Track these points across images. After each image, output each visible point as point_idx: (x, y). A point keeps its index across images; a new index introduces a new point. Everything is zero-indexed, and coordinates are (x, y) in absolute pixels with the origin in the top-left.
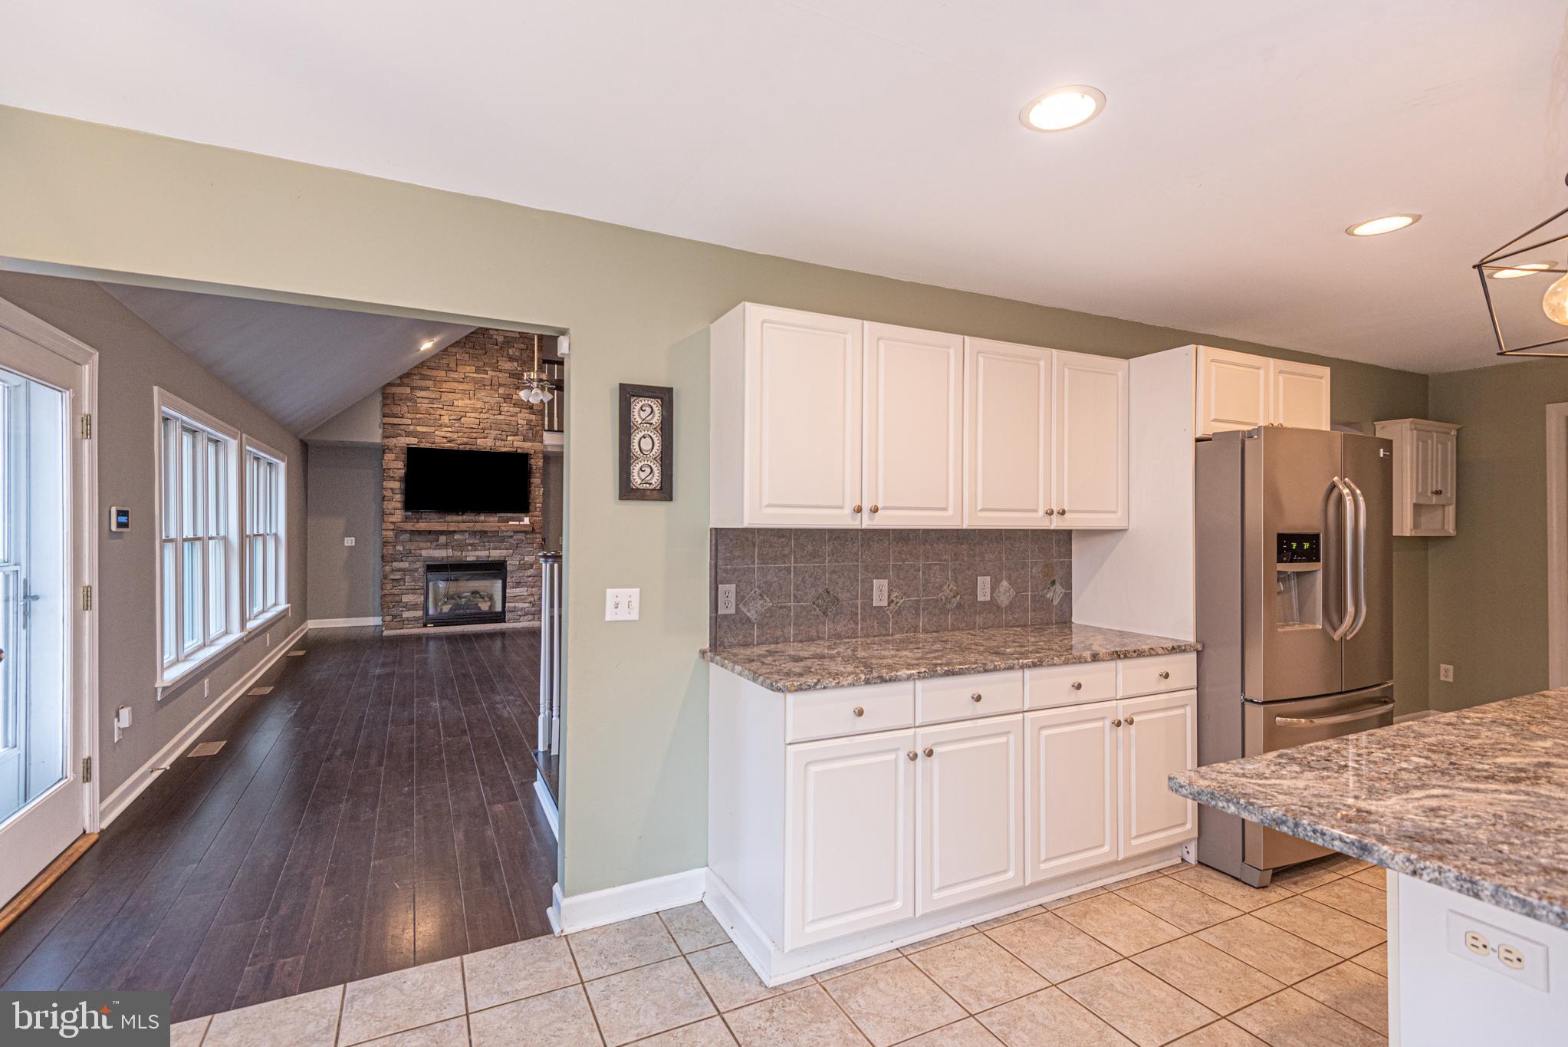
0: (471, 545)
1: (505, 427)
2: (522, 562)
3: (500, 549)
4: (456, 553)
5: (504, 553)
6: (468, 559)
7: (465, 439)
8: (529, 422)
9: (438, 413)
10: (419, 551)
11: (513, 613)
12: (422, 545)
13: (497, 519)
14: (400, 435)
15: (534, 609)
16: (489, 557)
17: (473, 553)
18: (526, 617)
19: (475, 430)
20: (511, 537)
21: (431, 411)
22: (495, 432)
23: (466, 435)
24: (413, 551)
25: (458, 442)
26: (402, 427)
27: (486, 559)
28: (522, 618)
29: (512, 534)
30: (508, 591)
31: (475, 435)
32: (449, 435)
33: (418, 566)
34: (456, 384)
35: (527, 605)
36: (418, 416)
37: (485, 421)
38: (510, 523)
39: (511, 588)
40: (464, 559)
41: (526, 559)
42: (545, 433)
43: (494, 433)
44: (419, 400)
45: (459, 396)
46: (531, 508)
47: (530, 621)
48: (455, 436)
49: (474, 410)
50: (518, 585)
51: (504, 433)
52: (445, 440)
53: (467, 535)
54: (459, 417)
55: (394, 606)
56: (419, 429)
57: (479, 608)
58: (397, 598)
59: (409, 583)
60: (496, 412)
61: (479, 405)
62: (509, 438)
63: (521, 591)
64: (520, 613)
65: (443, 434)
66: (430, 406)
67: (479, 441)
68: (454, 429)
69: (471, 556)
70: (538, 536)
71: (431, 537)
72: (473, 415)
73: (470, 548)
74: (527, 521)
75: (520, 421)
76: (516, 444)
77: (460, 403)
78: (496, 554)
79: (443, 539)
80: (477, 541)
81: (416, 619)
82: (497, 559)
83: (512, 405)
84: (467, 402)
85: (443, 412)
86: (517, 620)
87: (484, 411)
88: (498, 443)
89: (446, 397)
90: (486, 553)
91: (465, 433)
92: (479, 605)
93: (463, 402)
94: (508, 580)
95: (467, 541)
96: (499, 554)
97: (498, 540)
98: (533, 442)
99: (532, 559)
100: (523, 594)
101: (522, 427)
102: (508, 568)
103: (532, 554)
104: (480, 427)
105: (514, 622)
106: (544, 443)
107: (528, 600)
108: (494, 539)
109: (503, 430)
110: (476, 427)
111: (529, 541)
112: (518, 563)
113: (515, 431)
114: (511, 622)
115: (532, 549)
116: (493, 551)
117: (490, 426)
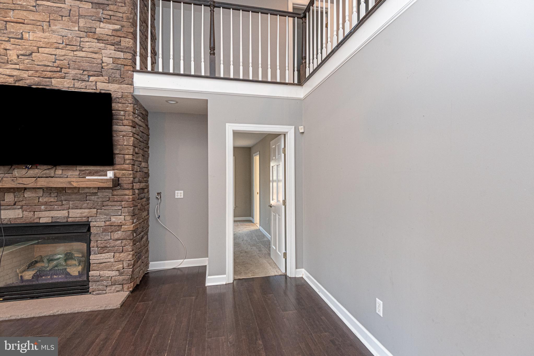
0: (46, 204)
2: (108, 223)
4: (26, 213)
5: (86, 212)
6: (42, 221)
7: (36, 79)
8: (115, 59)
11: (98, 283)
13: (77, 173)
15: (121, 278)
16: (68, 217)
17: (47, 214)
18: (114, 287)
19: (49, 69)
22: (77, 71)
23: (38, 74)
27: (65, 221)
28: (108, 288)
30: (92, 257)
31: (49, 74)
32: (16, 71)
35: (114, 273)
37: (62, 58)
38: (87, 178)
39: (95, 254)
40: (36, 221)
41: (113, 219)
42: (136, 75)
43: (73, 72)
45: (27, 27)
46: (118, 159)
47: (118, 291)
48: (25, 73)
49: (49, 45)
50: (103, 249)
51: (85, 73)
53: (40, 193)
57: (68, 274)
60: (75, 48)
61: (54, 38)
62: (92, 79)
63: (107, 257)
64: (105, 283)
65: (9, 72)
67: (54, 81)
68: (22, 66)
70: (127, 192)
72: (47, 50)
73: (43, 207)
74: (110, 174)
75: (105, 59)
76: (100, 85)
77: (32, 36)
78: (76, 215)
79: (10, 198)
80: (52, 199)
82: (77, 220)
83: (95, 40)
84: (40, 34)
85: (9, 46)
86: (101, 292)
87: (61, 46)
88: (78, 84)
90: (65, 213)
91: (37, 71)
92: (68, 270)
93: (35, 35)
94: (92, 244)
95: (41, 200)
96: (81, 213)
97: (78, 197)
98: (121, 83)
99: (120, 219)
100: (109, 260)
101: (107, 65)
102: (93, 230)
103: (120, 213)
104: (56, 64)
105: (98, 294)
106: (134, 85)
107: (115, 268)
108: (74, 196)
109: (85, 69)
110: (51, 65)
111: (116, 198)
112: (103, 224)
113: (99, 70)
114: (94, 293)
115: (120, 208)
116: (73, 210)
117: (69, 64)
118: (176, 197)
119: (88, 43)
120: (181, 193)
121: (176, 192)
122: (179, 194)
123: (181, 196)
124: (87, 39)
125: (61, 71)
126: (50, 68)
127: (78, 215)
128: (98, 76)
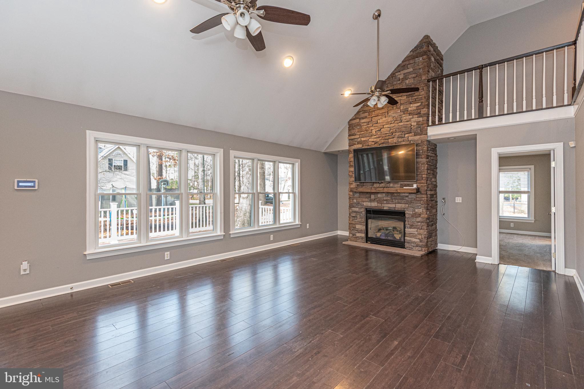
0: (386, 200)
1: (403, 129)
2: (414, 212)
3: (401, 204)
4: (378, 204)
5: (403, 206)
6: (385, 208)
7: (383, 141)
8: (418, 122)
9: (371, 129)
10: (362, 203)
11: (409, 244)
12: (364, 200)
13: (399, 185)
14: (355, 144)
15: (421, 244)
16: (395, 208)
17: (387, 205)
18: (417, 248)
20: (407, 196)
21: (368, 128)
22: (399, 133)
23: (383, 138)
24: (360, 203)
25: (379, 143)
26: (356, 140)
27: (394, 209)
28: (414, 248)
29: (407, 195)
30: (406, 230)
32: (375, 140)
33: (362, 210)
34: (378, 111)
35: (417, 240)
36: (362, 133)
37: (393, 128)
38: (404, 188)
39: (408, 228)
40: (382, 208)
41: (416, 211)
42: (429, 128)
43: (397, 134)
44: (362, 124)
45: (380, 117)
46: (419, 178)
47: (419, 251)
48: (378, 140)
49: (388, 123)
50: (412, 227)
51: (403, 133)
52: (373, 143)
53: (384, 194)
54: (380, 129)
55: (353, 230)
56: (363, 139)
57: (395, 238)
58: (354, 226)
59: (359, 220)
60: (399, 121)
61: (390, 119)
62: (406, 135)
63: (414, 231)
64: (413, 245)
65: (372, 140)
66: (367, 126)
67: (389, 140)
68: (377, 136)
69: (386, 207)
70: (424, 196)
71: (368, 195)
72: (386, 126)
73: (385, 202)
74: (415, 186)
75: (413, 124)
76: (410, 138)
77: (381, 121)
78: (399, 207)
79: (373, 197)
80: (389, 199)
81: (362, 238)
82: (399, 209)
83: (408, 115)
84: (384, 119)
85: (372, 128)
86: (411, 249)
87: (392, 122)
88: (400, 140)
89: (374, 119)
90: (393, 206)
92: (395, 236)
93: (382, 120)
94: (406, 223)
95: (384, 198)
96: (401, 206)
97: (400, 198)
98: (421, 135)
99: (420, 211)
100: (414, 233)
101: (414, 127)
102: (407, 216)
103: (420, 208)
104: (390, 132)
105: (409, 250)
106: (428, 134)
107: (418, 237)
108: (398, 197)
109: (403, 131)
110: (388, 133)
111: (418, 199)
112: (411, 213)
113: (410, 130)
114: (408, 249)
115: (420, 204)
116: (398, 204)
117: (396, 131)
118: (456, 202)
119: (404, 117)
120: (460, 199)
121: (456, 198)
122: (458, 200)
123: (460, 201)
124: (404, 115)
125: (392, 135)
126: (388, 134)
127: (400, 207)
128: (409, 133)
